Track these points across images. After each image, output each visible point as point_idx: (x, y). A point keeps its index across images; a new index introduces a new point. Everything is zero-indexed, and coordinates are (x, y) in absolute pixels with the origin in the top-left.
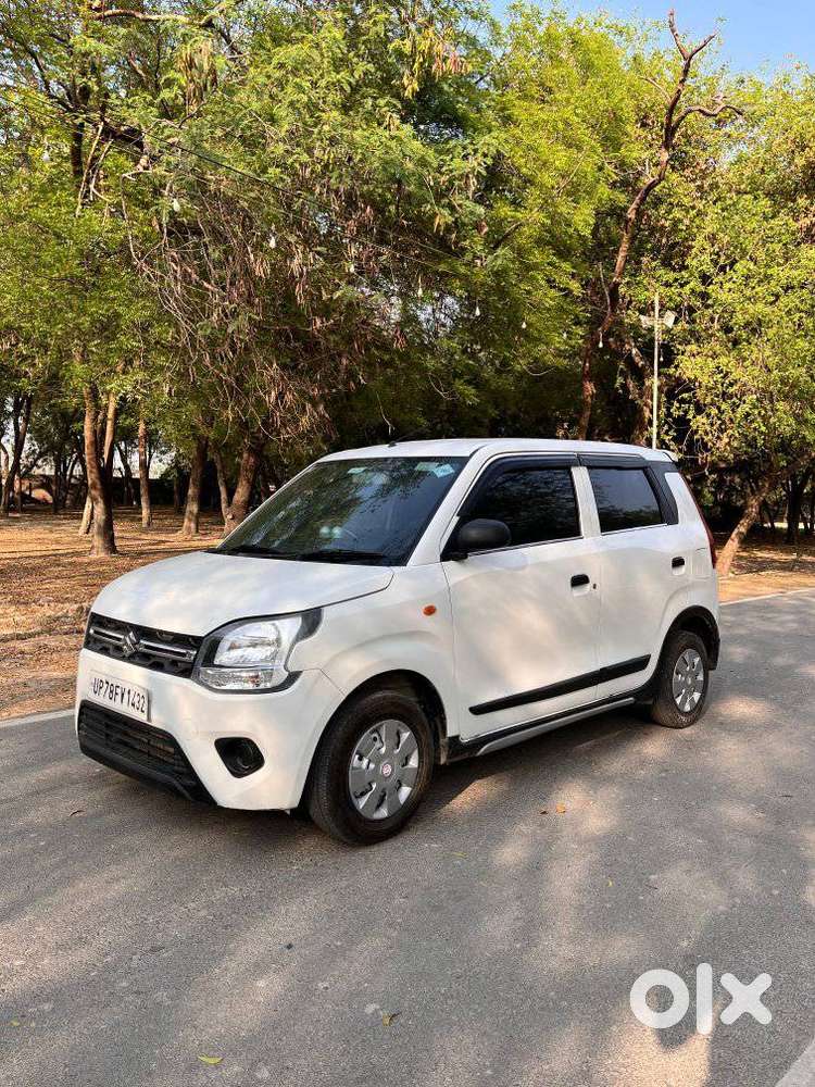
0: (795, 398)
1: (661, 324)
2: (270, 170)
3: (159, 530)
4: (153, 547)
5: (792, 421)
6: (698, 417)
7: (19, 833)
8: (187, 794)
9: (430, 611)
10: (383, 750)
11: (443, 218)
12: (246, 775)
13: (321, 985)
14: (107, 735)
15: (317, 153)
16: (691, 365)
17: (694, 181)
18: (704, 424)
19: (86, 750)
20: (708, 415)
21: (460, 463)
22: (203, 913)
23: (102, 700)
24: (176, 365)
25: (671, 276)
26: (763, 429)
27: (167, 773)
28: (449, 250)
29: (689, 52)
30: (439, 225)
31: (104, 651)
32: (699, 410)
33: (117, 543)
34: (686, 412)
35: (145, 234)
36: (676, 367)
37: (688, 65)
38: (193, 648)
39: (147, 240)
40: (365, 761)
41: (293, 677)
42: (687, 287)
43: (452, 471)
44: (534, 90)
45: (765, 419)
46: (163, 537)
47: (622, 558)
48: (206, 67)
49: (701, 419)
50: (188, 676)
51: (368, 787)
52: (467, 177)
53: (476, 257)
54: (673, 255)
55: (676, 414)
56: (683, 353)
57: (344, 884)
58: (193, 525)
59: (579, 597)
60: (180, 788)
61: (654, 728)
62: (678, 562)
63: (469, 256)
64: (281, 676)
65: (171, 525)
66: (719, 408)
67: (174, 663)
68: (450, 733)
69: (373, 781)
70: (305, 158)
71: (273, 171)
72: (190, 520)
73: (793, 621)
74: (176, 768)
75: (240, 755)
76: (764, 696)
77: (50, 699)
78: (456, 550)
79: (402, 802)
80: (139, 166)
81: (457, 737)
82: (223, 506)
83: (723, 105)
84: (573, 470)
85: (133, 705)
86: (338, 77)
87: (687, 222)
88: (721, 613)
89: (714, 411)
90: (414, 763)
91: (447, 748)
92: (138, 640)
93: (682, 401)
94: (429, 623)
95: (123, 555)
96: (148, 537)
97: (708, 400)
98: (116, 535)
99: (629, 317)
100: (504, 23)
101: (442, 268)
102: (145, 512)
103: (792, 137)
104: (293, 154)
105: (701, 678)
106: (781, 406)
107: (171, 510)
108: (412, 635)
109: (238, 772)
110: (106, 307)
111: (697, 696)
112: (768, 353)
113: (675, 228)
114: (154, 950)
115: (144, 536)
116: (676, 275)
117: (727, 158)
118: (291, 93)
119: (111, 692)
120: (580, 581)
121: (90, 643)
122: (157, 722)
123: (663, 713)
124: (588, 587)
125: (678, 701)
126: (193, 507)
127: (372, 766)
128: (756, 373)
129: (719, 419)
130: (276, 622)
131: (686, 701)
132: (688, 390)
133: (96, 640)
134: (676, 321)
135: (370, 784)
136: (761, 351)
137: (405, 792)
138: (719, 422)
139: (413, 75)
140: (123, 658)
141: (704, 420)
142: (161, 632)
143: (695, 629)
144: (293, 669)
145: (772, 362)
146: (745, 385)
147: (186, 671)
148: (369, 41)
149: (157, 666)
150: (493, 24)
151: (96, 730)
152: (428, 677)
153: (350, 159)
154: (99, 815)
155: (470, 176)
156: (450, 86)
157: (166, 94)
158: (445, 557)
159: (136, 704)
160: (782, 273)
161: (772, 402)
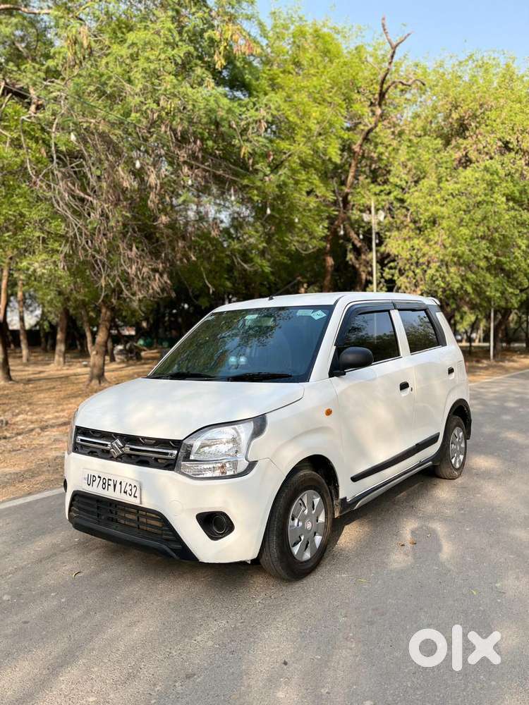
0: (461, 265)
1: (376, 219)
2: (133, 115)
3: (36, 363)
4: (37, 376)
5: (459, 279)
6: (401, 278)
7: (42, 594)
8: (174, 555)
9: (329, 412)
10: (306, 512)
11: (246, 149)
12: (221, 538)
13: (324, 691)
14: (98, 515)
15: (162, 103)
16: (394, 245)
17: (390, 128)
18: (404, 282)
19: (78, 526)
20: (407, 277)
21: (329, 309)
22: (210, 643)
23: (96, 490)
24: (66, 249)
25: (377, 189)
26: (443, 285)
27: (156, 541)
28: (247, 170)
29: (394, 43)
30: (244, 154)
31: (92, 453)
32: (401, 273)
33: (12, 374)
34: (393, 275)
35: (37, 159)
36: (386, 246)
37: (394, 52)
38: (173, 448)
39: (39, 162)
40: (296, 520)
41: (252, 465)
42: (392, 195)
43: (324, 315)
44: (291, 67)
45: (443, 278)
46: (40, 368)
47: (425, 368)
48: (85, 45)
49: (403, 279)
50: (172, 469)
51: (299, 539)
52: (260, 121)
53: (265, 175)
54: (378, 175)
55: (388, 277)
56: (390, 237)
57: (298, 611)
58: (61, 359)
59: (405, 397)
60: (169, 551)
61: (438, 481)
62: (451, 371)
63: (261, 175)
64: (243, 465)
65: (42, 360)
66: (414, 272)
67: (156, 459)
68: (341, 496)
69: (302, 535)
70: (154, 106)
71: (134, 116)
72: (59, 356)
73: (478, 404)
74: (164, 536)
75: (216, 524)
76: (492, 454)
77: (12, 489)
78: (337, 369)
79: (317, 547)
80: (29, 112)
81: (345, 498)
82: (89, 345)
83: (414, 79)
84: (391, 312)
85: (125, 492)
86: (173, 53)
87: (387, 154)
88: (471, 399)
89: (411, 274)
90: (322, 519)
91: (339, 506)
92: (124, 445)
93: (391, 268)
94: (328, 421)
95: (18, 382)
96: (31, 369)
97: (407, 267)
98: (11, 368)
99: (355, 214)
100: (268, 23)
101: (245, 182)
102: (25, 352)
103: (450, 100)
104: (146, 104)
105: (463, 445)
106: (453, 270)
107: (39, 349)
108: (320, 430)
109: (214, 536)
110: (13, 210)
111: (462, 457)
112: (445, 237)
113: (380, 159)
114: (188, 677)
115: (27, 368)
116: (382, 188)
117: (408, 113)
118: (142, 63)
119: (104, 484)
120: (404, 386)
121: (77, 448)
122: (147, 503)
123: (445, 471)
124: (409, 389)
125: (453, 461)
126: (61, 347)
127: (300, 524)
128: (438, 249)
129: (414, 279)
130: (236, 426)
131: (456, 461)
132: (394, 261)
133: (82, 446)
134: (385, 217)
135: (300, 537)
136: (439, 235)
137: (318, 539)
138: (414, 281)
139: (220, 53)
140: (112, 458)
141: (405, 280)
142: (144, 438)
143: (460, 413)
144: (251, 460)
145: (447, 243)
146: (430, 257)
147: (170, 465)
148: (189, 31)
149: (143, 462)
150: (260, 24)
151: (88, 512)
152: (329, 458)
153: (184, 108)
154: (95, 574)
155: (262, 121)
156: (240, 63)
157: (50, 63)
158: (331, 374)
159: (129, 492)
160: (450, 186)
161: (447, 268)
